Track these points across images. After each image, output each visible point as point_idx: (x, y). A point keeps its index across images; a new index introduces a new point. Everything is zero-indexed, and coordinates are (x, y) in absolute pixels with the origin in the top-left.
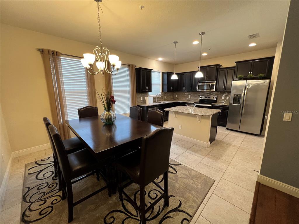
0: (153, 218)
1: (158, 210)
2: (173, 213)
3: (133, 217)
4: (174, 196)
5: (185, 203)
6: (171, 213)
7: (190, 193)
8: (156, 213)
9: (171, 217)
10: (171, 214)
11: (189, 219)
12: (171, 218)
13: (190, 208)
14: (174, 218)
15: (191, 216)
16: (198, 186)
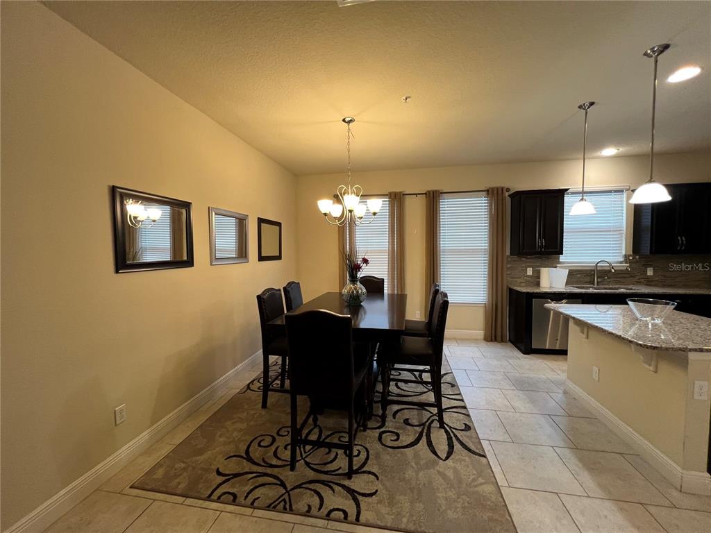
0: (314, 470)
1: (333, 469)
2: (342, 490)
3: (302, 449)
4: (380, 479)
5: (380, 502)
6: (340, 488)
7: (412, 503)
8: (326, 470)
9: (333, 491)
10: (337, 488)
11: (349, 518)
12: (331, 492)
13: (374, 513)
14: (334, 495)
15: (357, 519)
16: (449, 512)
